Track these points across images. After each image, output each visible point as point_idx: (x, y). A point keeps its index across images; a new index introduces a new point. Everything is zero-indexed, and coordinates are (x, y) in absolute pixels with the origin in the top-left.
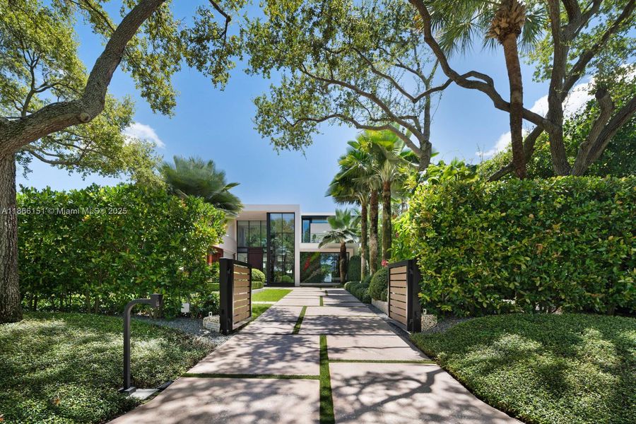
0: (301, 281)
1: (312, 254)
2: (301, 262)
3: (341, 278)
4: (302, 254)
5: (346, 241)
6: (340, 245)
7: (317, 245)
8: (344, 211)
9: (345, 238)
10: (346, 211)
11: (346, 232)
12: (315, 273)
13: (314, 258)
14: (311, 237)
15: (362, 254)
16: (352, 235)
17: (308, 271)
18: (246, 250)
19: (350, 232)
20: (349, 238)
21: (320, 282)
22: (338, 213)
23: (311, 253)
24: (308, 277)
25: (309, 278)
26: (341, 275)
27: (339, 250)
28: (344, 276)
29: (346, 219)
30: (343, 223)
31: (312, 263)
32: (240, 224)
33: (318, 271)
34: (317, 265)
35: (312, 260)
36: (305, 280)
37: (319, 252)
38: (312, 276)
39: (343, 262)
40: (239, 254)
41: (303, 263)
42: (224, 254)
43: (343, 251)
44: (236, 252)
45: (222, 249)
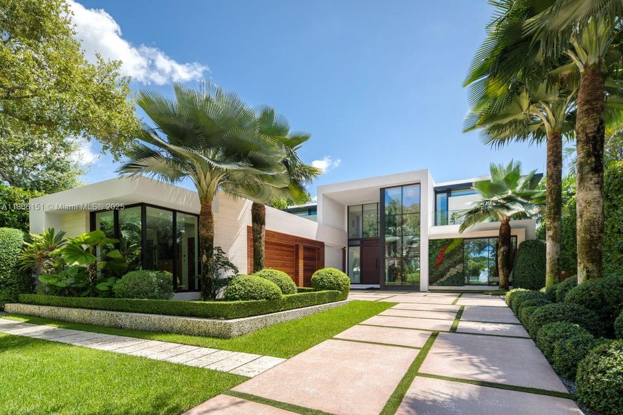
0: (431, 283)
1: (450, 241)
2: (430, 255)
3: (501, 278)
4: (433, 243)
5: (509, 214)
6: (499, 224)
7: (457, 227)
8: (505, 166)
9: (508, 209)
10: (510, 166)
11: (511, 199)
12: (453, 271)
13: (451, 247)
14: (450, 217)
15: (550, 233)
16: (523, 204)
17: (441, 268)
18: (359, 242)
19: (519, 199)
20: (517, 208)
21: (463, 284)
22: (494, 171)
23: (447, 240)
24: (442, 277)
25: (445, 278)
26: (501, 272)
27: (497, 233)
28: (507, 276)
29: (510, 178)
30: (505, 185)
31: (450, 256)
32: (352, 210)
33: (459, 267)
34: (456, 258)
35: (447, 251)
36: (438, 282)
37: (460, 239)
38: (448, 275)
39: (504, 251)
40: (350, 248)
41: (434, 256)
42: (326, 249)
43: (505, 233)
44: (346, 246)
45: (323, 243)
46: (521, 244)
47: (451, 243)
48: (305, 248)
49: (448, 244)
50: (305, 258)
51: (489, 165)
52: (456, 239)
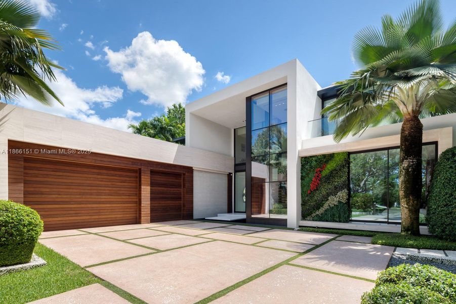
1: (329, 157)
4: (306, 162)
12: (333, 201)
13: (331, 166)
17: (318, 196)
21: (348, 220)
23: (324, 156)
24: (318, 208)
25: (321, 211)
31: (329, 178)
32: (238, 133)
33: (342, 195)
34: (339, 181)
35: (325, 172)
36: (314, 215)
37: (343, 153)
38: (326, 206)
39: (409, 166)
40: (238, 174)
41: (307, 179)
42: (195, 174)
43: (410, 134)
44: (232, 171)
45: (192, 167)
46: (445, 153)
47: (331, 159)
48: (152, 172)
49: (327, 162)
50: (152, 185)
51: (381, 20)
52: (338, 154)
